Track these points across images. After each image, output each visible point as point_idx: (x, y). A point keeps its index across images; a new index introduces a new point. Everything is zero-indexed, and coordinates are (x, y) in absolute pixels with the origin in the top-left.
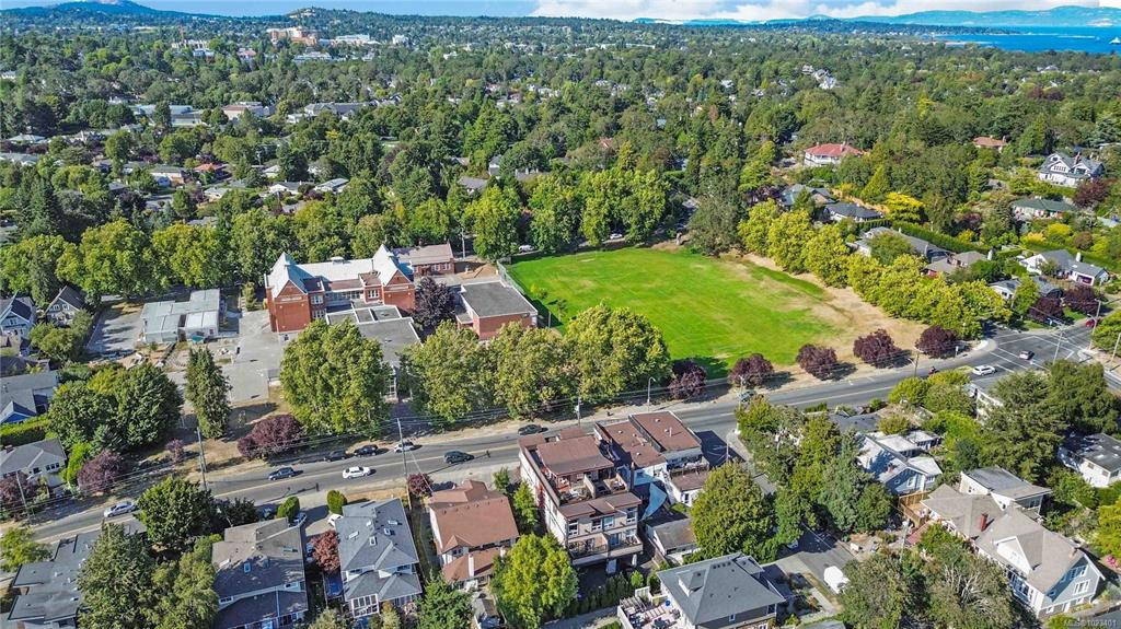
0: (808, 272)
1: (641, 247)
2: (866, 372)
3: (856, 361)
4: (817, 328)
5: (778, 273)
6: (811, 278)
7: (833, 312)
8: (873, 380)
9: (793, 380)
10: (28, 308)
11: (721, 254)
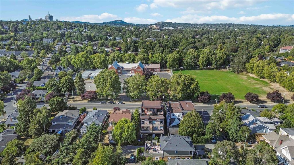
0: (266, 78)
1: (216, 70)
2: (270, 104)
3: (268, 100)
4: (261, 92)
5: (256, 78)
6: (266, 80)
7: (270, 89)
8: (271, 106)
9: (242, 103)
10: (62, 69)
11: (240, 73)
